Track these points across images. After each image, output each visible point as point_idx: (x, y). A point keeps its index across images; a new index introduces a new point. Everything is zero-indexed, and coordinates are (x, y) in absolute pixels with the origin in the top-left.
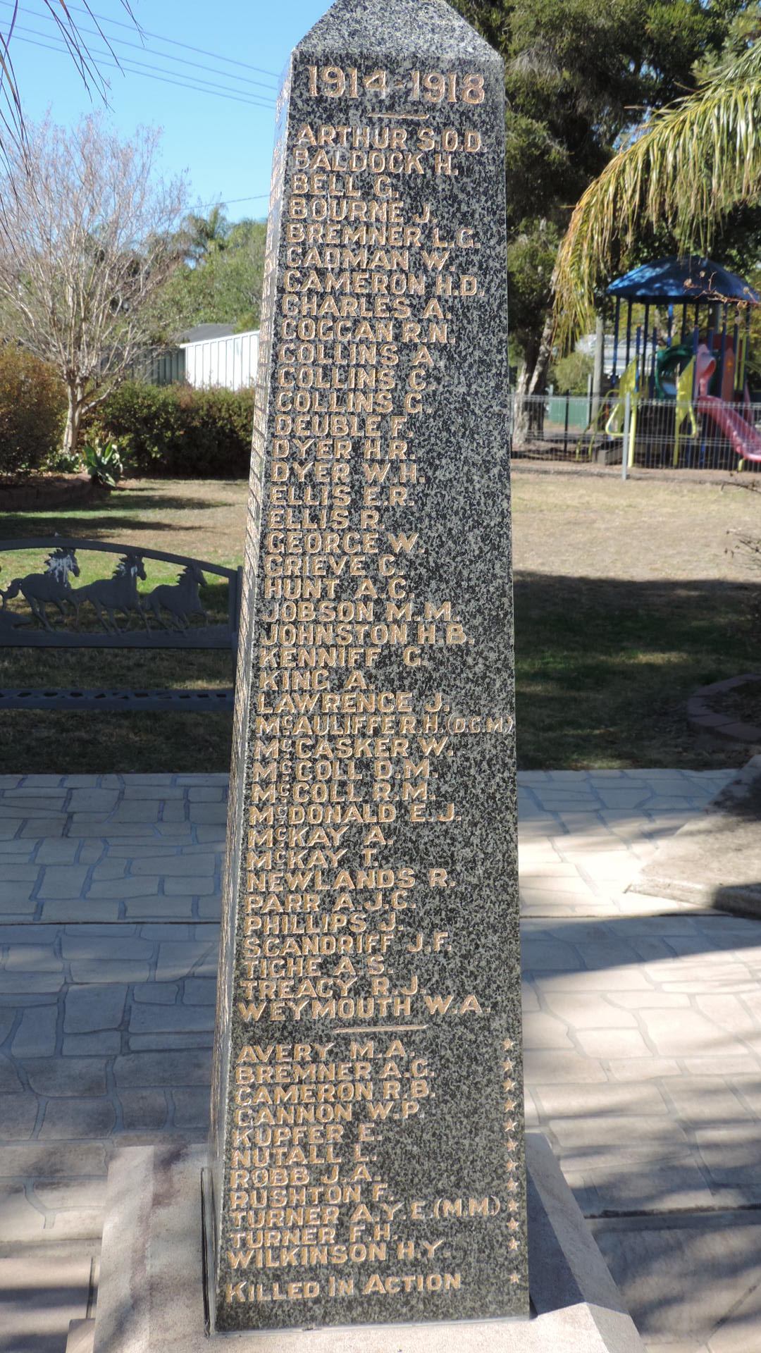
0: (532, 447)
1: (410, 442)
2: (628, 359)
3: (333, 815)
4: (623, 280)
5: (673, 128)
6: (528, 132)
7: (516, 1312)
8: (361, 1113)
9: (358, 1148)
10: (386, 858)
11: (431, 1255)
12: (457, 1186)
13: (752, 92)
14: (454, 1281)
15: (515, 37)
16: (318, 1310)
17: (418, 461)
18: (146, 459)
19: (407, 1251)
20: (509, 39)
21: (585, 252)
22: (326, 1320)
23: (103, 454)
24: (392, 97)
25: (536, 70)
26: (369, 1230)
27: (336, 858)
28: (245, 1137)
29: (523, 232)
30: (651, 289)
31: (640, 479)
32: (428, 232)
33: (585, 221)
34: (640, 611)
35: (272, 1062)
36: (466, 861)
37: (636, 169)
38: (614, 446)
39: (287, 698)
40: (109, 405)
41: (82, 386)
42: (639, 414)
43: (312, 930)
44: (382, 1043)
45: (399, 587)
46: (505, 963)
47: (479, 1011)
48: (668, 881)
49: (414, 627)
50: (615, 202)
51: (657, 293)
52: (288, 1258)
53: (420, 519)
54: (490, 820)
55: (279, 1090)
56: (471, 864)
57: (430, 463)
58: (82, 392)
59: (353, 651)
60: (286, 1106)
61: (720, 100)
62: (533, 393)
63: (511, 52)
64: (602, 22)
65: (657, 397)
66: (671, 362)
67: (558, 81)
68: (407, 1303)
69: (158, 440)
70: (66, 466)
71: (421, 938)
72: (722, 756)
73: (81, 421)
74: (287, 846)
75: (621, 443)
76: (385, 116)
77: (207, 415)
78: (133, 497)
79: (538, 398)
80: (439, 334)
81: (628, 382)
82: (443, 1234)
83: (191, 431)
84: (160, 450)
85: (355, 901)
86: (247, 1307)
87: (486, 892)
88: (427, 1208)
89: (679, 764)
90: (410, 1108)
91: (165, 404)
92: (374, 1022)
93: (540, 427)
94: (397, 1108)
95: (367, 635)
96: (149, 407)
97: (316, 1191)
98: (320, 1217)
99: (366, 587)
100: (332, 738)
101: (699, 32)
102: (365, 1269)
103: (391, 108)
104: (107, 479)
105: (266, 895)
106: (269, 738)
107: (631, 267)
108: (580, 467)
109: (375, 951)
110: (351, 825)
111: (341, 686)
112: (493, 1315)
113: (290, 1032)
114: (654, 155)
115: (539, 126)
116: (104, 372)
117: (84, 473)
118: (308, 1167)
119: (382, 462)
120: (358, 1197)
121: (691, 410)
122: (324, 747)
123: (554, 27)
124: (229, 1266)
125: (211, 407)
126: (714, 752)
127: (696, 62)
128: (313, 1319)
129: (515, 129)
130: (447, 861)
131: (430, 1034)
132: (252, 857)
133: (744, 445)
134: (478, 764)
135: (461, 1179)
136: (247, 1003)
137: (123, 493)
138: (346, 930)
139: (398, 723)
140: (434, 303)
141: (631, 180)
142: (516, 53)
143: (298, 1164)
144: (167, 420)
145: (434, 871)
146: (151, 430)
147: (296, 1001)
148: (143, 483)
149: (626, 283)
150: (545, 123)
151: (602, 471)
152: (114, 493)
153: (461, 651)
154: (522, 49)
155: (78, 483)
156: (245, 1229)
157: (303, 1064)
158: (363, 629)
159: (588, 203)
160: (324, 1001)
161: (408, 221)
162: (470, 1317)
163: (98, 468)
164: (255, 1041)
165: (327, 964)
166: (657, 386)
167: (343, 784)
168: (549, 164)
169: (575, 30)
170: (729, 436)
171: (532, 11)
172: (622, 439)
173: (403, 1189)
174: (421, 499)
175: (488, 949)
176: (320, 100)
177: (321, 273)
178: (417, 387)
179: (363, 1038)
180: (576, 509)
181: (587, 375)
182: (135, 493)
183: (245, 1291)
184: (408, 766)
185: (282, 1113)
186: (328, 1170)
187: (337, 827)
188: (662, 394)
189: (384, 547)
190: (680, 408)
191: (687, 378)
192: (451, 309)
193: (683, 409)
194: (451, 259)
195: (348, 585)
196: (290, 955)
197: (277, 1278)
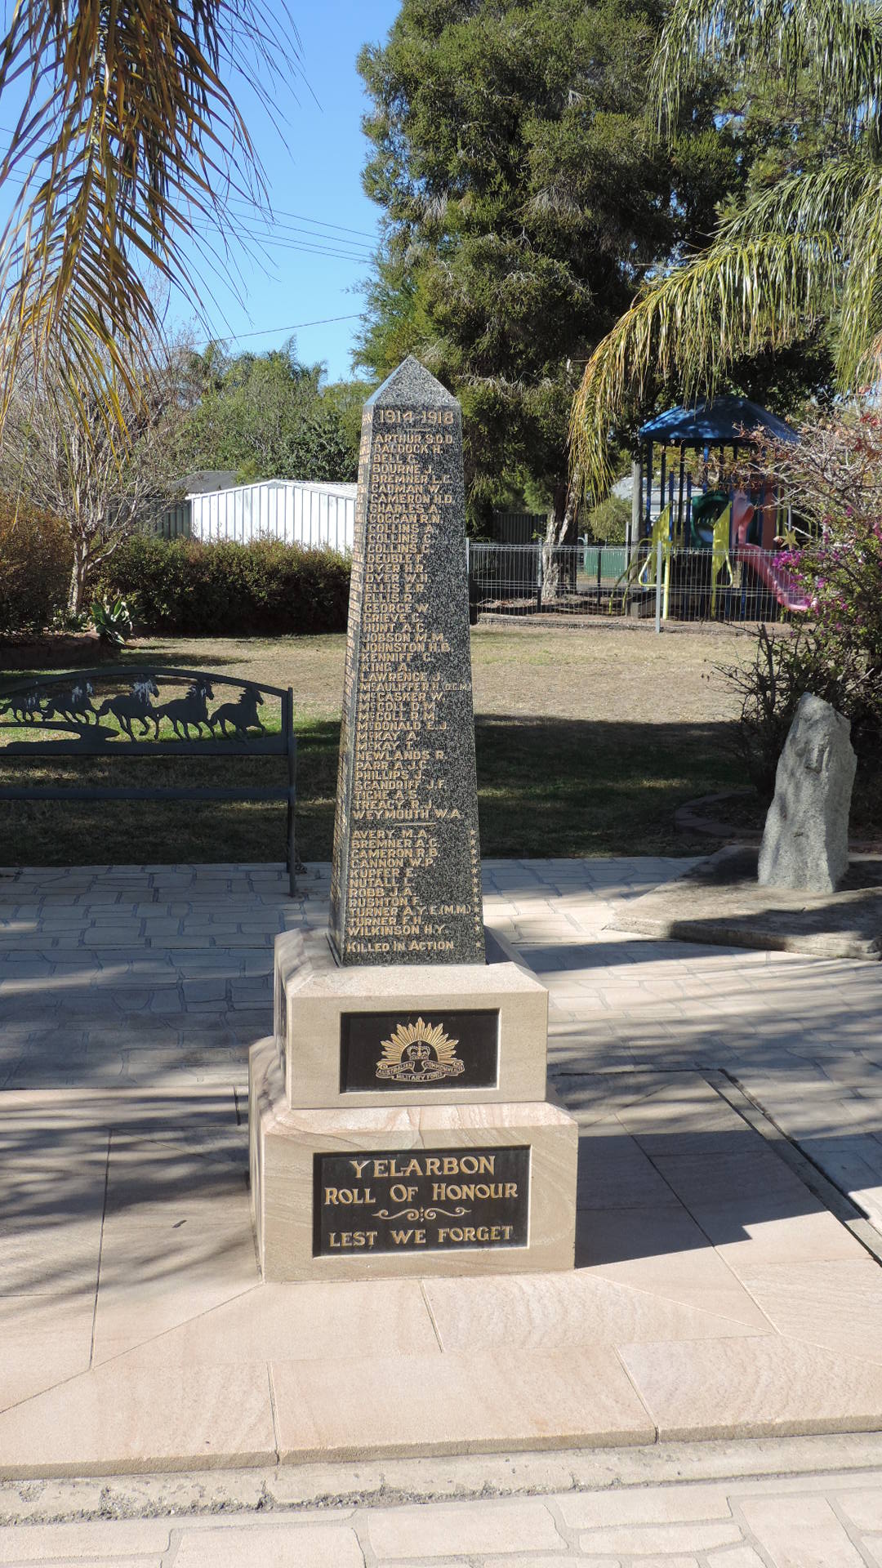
0: (564, 601)
1: (424, 565)
2: (662, 503)
3: (393, 726)
4: (655, 423)
5: (681, 285)
6: (550, 272)
7: (479, 962)
8: (407, 863)
9: (406, 879)
10: (417, 746)
11: (440, 932)
12: (451, 899)
13: (757, 249)
14: (450, 945)
15: (534, 175)
16: (389, 958)
17: (428, 573)
18: (155, 617)
19: (428, 930)
20: (528, 176)
21: (598, 405)
22: (392, 962)
23: (112, 611)
24: (414, 422)
25: (556, 209)
26: (411, 919)
27: (395, 746)
28: (355, 873)
29: (546, 376)
30: (684, 432)
31: (674, 632)
32: (430, 477)
33: (598, 375)
34: (652, 748)
35: (367, 838)
36: (452, 748)
37: (645, 324)
38: (646, 598)
39: (373, 675)
40: (116, 561)
41: (88, 542)
42: (672, 562)
43: (385, 778)
44: (416, 830)
45: (420, 627)
46: (470, 794)
47: (459, 816)
48: (635, 919)
49: (427, 644)
50: (626, 357)
51: (691, 436)
52: (375, 931)
53: (429, 598)
54: (462, 729)
55: (370, 851)
56: (454, 749)
57: (433, 574)
58: (88, 548)
59: (401, 655)
60: (373, 858)
61: (726, 258)
62: (562, 544)
63: (530, 189)
64: (624, 159)
65: (694, 545)
66: (709, 508)
67: (579, 220)
68: (429, 955)
69: (167, 596)
70: (74, 625)
71: (432, 783)
72: (698, 848)
73: (86, 578)
74: (373, 740)
75: (655, 594)
76: (412, 430)
77: (217, 570)
78: (145, 654)
79: (568, 549)
80: (436, 519)
81: (662, 530)
82: (446, 922)
83: (201, 587)
84: (170, 607)
85: (403, 765)
86: (357, 954)
87: (461, 762)
88: (437, 909)
89: (662, 853)
90: (429, 861)
91: (173, 560)
92: (412, 820)
93: (573, 579)
94: (423, 861)
95: (407, 647)
96: (157, 562)
97: (387, 900)
98: (389, 912)
99: (406, 627)
100: (392, 692)
101: (728, 164)
102: (410, 938)
103: (414, 426)
104: (116, 637)
105: (364, 762)
106: (365, 692)
107: (666, 408)
108: (610, 620)
109: (412, 788)
110: (401, 731)
111: (396, 669)
112: (469, 963)
113: (375, 825)
114: (664, 310)
115: (561, 266)
116: (112, 527)
117: (93, 631)
118: (384, 888)
119: (412, 573)
120: (406, 903)
121: (727, 558)
122: (389, 696)
123: (575, 164)
124: (348, 934)
125: (221, 562)
126: (692, 845)
127: (718, 203)
128: (386, 961)
129: (536, 268)
130: (443, 748)
131: (437, 827)
132: (359, 745)
133: (785, 595)
134: (456, 704)
135: (452, 896)
136: (356, 811)
137: (134, 652)
138: (399, 778)
139: (421, 686)
140: (433, 506)
141: (641, 334)
142: (535, 191)
143: (379, 886)
144: (176, 576)
145: (438, 752)
146: (159, 586)
147: (378, 810)
148: (152, 641)
149: (658, 425)
150: (566, 263)
151: (634, 624)
152: (124, 651)
153: (447, 655)
154: (541, 187)
155: (89, 642)
156: (356, 917)
157: (381, 839)
158: (405, 645)
159: (601, 358)
160: (390, 810)
161: (422, 472)
162: (458, 963)
163: (105, 625)
164: (360, 829)
165: (392, 794)
166: (693, 534)
167: (397, 712)
168: (572, 305)
169: (596, 167)
170: (771, 585)
171: (551, 149)
172: (655, 590)
173: (426, 900)
174: (429, 589)
175: (463, 788)
176: (385, 424)
177: (386, 495)
178: (427, 542)
179: (407, 828)
180: (604, 662)
181: (625, 522)
182: (146, 651)
183: (355, 946)
184: (426, 705)
185: (372, 862)
186: (392, 890)
187: (395, 732)
188: (699, 543)
189: (414, 610)
190: (716, 557)
191: (723, 524)
192: (441, 509)
193: (719, 555)
194: (440, 489)
195: (399, 626)
196: (375, 789)
197: (370, 941)
